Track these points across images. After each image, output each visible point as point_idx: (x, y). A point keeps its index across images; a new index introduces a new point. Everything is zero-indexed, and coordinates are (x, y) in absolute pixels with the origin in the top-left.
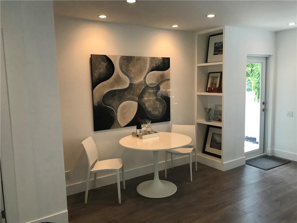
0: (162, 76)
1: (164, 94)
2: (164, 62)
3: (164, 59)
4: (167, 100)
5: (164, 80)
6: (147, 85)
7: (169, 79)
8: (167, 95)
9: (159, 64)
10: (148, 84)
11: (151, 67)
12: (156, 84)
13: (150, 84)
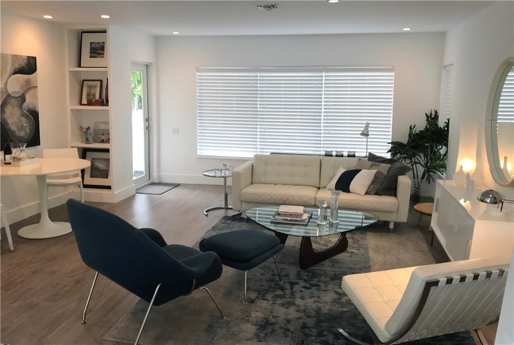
0: (28, 82)
1: (31, 107)
2: (29, 63)
3: (29, 58)
4: (34, 115)
5: (30, 87)
6: (9, 94)
7: (37, 87)
8: (34, 109)
9: (24, 64)
10: (10, 92)
11: (14, 68)
12: (20, 92)
13: (13, 92)
